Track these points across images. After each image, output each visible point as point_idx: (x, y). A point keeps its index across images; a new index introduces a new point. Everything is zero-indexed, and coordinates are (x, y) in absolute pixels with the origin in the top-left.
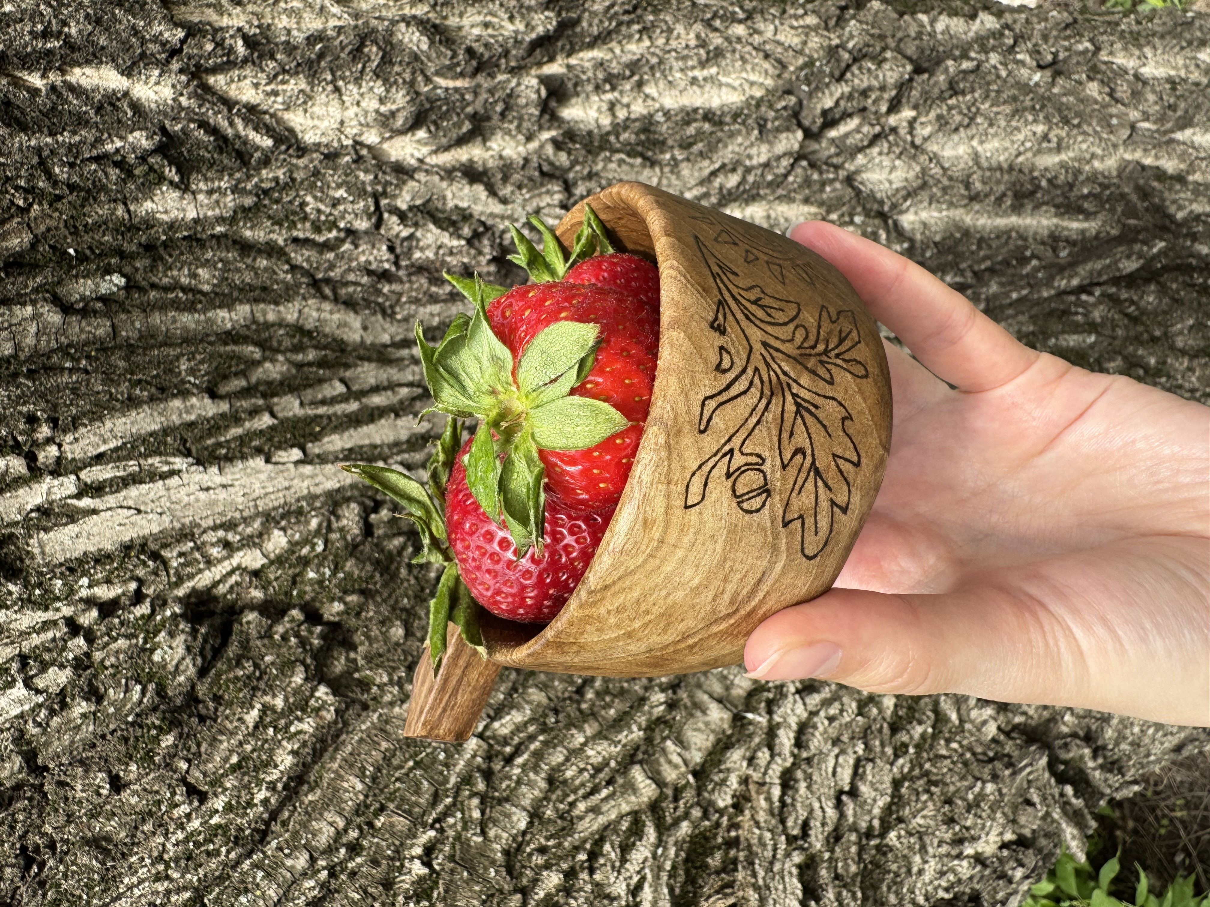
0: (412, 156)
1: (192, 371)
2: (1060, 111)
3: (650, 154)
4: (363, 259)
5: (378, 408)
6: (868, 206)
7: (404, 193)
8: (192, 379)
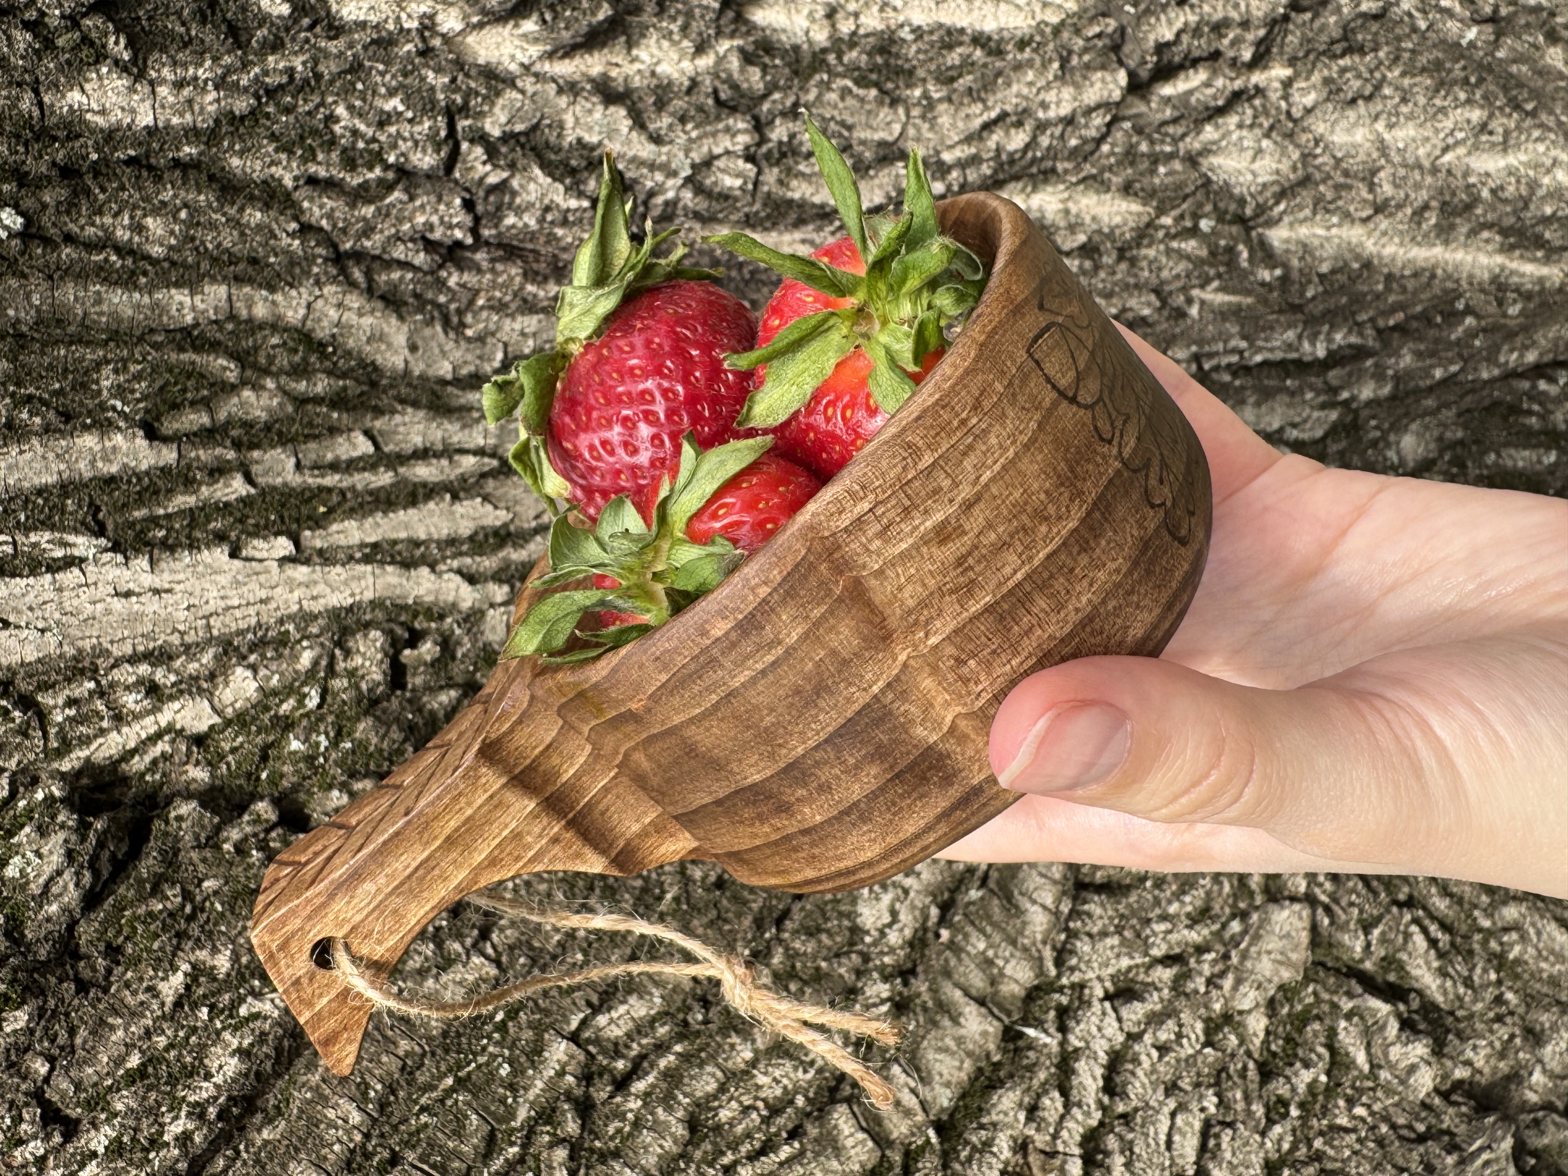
0: (513, 58)
1: (120, 391)
2: (1505, 89)
3: (890, 86)
4: (420, 219)
5: (424, 485)
6: (1222, 205)
7: (497, 110)
8: (119, 405)
